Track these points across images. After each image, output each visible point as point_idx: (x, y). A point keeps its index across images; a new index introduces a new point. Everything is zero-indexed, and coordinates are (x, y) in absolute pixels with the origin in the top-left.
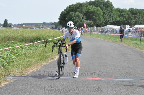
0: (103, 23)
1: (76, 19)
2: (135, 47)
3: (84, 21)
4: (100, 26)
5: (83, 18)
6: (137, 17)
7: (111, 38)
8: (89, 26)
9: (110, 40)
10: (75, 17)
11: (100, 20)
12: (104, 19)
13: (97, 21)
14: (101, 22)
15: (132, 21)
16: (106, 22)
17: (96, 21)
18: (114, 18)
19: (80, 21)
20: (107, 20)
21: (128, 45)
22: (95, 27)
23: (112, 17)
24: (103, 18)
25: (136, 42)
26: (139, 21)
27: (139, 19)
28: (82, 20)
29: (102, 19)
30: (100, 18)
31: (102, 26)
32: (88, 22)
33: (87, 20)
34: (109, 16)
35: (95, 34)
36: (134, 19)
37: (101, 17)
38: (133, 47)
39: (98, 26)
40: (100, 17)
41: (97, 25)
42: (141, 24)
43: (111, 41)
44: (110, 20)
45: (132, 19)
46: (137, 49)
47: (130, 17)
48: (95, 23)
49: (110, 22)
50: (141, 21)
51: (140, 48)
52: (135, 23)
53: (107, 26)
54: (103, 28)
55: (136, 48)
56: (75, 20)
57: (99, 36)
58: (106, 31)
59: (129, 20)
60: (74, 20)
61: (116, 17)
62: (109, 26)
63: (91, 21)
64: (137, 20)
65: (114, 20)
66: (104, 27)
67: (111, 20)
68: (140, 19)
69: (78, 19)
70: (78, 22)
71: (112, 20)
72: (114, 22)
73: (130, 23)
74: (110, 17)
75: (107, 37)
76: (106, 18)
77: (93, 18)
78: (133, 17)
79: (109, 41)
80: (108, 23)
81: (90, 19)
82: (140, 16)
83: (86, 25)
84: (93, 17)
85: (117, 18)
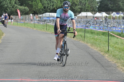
0: (41, 10)
1: (6, 4)
2: (78, 40)
3: (17, 7)
4: (37, 14)
5: (15, 3)
6: (83, 3)
7: (50, 29)
8: (23, 13)
9: (50, 31)
10: (5, 2)
11: (37, 5)
12: (43, 5)
13: (34, 7)
14: (39, 8)
15: (77, 8)
16: (45, 9)
17: (32, 7)
18: (54, 3)
19: (11, 7)
20: (46, 6)
21: (70, 37)
22: (31, 15)
23: (53, 2)
24: (41, 3)
25: (80, 33)
26: (85, 7)
27: (85, 5)
28: (14, 6)
29: (40, 5)
30: (38, 4)
31: (40, 14)
32: (23, 7)
33: (21, 5)
34: (48, 1)
35: (31, 24)
36: (79, 5)
37: (39, 2)
38: (76, 40)
39: (35, 13)
40: (37, 2)
41: (33, 12)
42: (87, 11)
43: (50, 33)
44: (49, 6)
45: (76, 5)
46: (81, 42)
47: (74, 3)
48: (31, 9)
49: (50, 9)
50: (88, 7)
51: (84, 41)
52: (80, 10)
53: (47, 13)
54: (41, 16)
55: (80, 40)
56: (6, 6)
57: (36, 26)
58: (45, 20)
59: (74, 6)
60: (4, 5)
61: (57, 2)
62: (49, 13)
63: (26, 8)
64: (82, 6)
65: (55, 6)
66: (43, 15)
67: (51, 5)
68: (87, 5)
69: (9, 4)
70: (9, 8)
71: (53, 6)
72: (54, 8)
73: (75, 9)
74: (50, 2)
75: (45, 28)
76: (44, 3)
77: (28, 4)
78: (78, 3)
79: (47, 32)
80: (47, 10)
81: (25, 4)
82: (87, 2)
83: (20, 12)
84: (28, 2)
85: (58, 4)
